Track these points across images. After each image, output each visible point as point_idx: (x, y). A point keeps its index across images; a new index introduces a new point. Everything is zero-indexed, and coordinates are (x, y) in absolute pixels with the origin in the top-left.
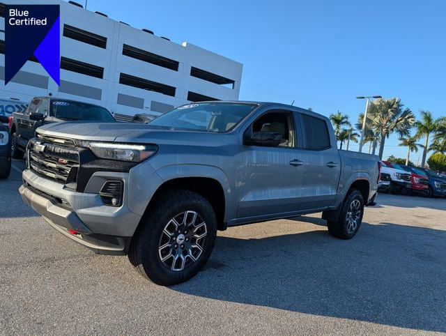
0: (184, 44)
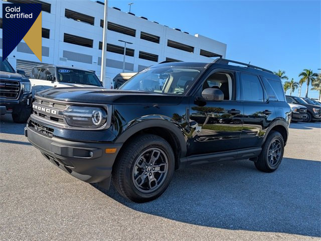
0: (197, 36)
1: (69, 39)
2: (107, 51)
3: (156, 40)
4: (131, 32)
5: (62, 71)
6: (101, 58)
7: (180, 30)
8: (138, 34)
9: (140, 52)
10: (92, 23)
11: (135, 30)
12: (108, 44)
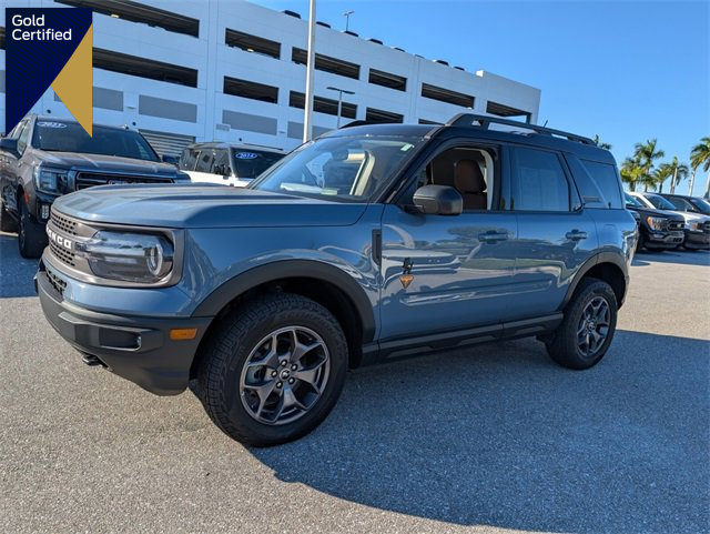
0: (480, 73)
1: (234, 87)
2: (314, 110)
3: (399, 84)
4: (351, 71)
5: (243, 156)
6: (303, 125)
7: (446, 64)
8: (364, 74)
9: (368, 110)
10: (276, 55)
11: (358, 67)
12: (315, 98)
